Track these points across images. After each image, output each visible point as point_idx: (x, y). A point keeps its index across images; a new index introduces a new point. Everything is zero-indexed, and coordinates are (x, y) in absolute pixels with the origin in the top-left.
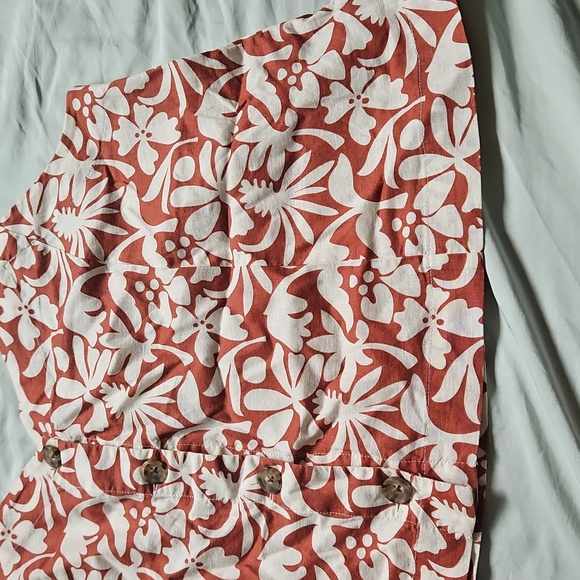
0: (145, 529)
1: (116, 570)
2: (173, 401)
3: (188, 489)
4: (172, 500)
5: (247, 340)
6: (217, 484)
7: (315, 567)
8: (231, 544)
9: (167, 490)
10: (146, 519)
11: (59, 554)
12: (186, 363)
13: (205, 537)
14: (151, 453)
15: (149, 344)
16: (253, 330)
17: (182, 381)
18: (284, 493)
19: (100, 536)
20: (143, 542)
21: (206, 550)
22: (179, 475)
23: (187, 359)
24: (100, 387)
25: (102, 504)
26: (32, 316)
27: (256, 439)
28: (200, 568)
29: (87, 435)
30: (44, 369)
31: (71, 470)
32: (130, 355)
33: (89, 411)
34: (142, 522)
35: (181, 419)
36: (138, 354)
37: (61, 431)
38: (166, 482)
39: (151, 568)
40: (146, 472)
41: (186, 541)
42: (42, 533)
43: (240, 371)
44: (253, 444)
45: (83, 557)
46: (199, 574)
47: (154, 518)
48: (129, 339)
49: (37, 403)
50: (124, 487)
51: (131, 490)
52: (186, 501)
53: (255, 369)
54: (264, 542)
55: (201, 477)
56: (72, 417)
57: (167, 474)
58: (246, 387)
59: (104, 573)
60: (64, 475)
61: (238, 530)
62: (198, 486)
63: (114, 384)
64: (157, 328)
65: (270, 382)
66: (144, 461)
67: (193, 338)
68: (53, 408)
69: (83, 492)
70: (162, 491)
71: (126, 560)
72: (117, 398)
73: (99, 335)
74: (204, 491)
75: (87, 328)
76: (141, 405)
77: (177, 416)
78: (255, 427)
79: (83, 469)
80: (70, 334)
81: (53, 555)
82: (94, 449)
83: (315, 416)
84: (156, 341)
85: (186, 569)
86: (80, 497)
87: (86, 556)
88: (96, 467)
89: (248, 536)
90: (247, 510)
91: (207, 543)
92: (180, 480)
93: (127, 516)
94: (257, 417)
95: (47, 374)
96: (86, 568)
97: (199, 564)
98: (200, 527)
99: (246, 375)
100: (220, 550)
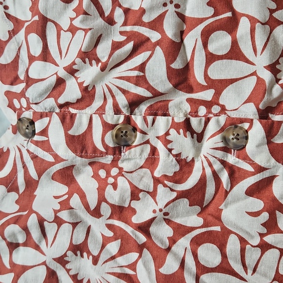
0: (115, 186)
1: (85, 223)
2: (142, 74)
3: (154, 150)
4: (138, 161)
5: (213, 16)
6: (183, 144)
7: (277, 212)
8: (195, 196)
9: (134, 152)
10: (115, 178)
11: (32, 211)
12: (154, 40)
13: (172, 190)
14: (122, 118)
15: (118, 27)
16: (219, 7)
17: (150, 56)
18: (250, 148)
19: (70, 194)
20: (113, 196)
21: (173, 200)
22: (147, 137)
23: (155, 36)
24: (74, 63)
25: (73, 166)
26: (7, 11)
27: (218, 104)
28: (166, 217)
29: (61, 106)
30: (17, 56)
31: (44, 138)
32: (101, 35)
33: (62, 86)
34: (111, 180)
35: (149, 88)
36: (108, 35)
37: (36, 104)
38: (134, 144)
39: (119, 219)
40: (117, 136)
41: (153, 194)
42: (14, 196)
43: (205, 45)
44: (216, 109)
45: (56, 212)
46: (164, 223)
47: (123, 175)
48: (100, 22)
49: (12, 84)
50: (95, 150)
51: (101, 152)
52: (152, 160)
53: (221, 42)
54: (227, 193)
55: (168, 138)
56: (46, 92)
57: (136, 137)
58: (211, 58)
59: (75, 225)
60: (37, 143)
61: (202, 183)
62: (166, 146)
63: (87, 60)
64: (127, 11)
65: (235, 53)
66: (116, 125)
67: (161, 17)
68: (28, 86)
69: (56, 156)
70: (130, 153)
71: (96, 213)
72: (89, 73)
73: (72, 19)
74: (170, 150)
75: (61, 14)
76: (112, 79)
77: (146, 86)
78: (218, 94)
79: (57, 136)
80: (44, 20)
81: (26, 213)
82: (68, 117)
83: (277, 80)
84: (125, 24)
85: (154, 219)
86: (53, 161)
87: (59, 211)
88: (71, 132)
89: (210, 189)
90: (210, 165)
91: (175, 195)
92: (148, 142)
93: (96, 176)
94: (219, 86)
95: (20, 61)
96: (59, 222)
97: (166, 214)
98: (166, 182)
99: (211, 48)
100: (186, 201)
